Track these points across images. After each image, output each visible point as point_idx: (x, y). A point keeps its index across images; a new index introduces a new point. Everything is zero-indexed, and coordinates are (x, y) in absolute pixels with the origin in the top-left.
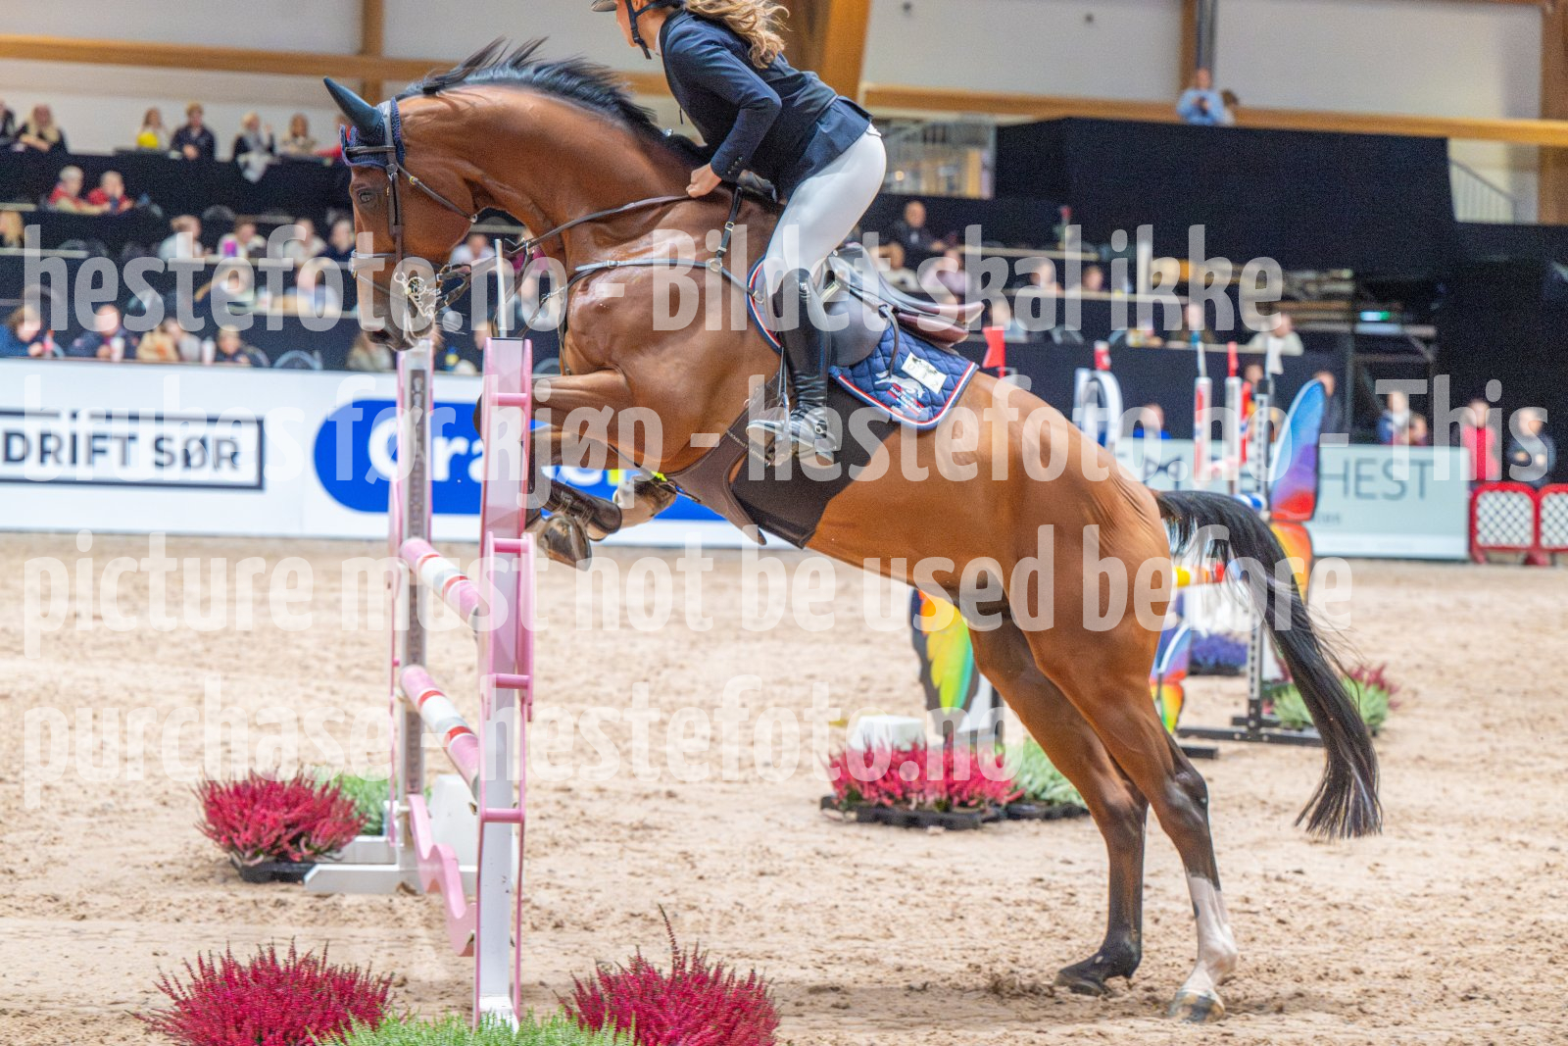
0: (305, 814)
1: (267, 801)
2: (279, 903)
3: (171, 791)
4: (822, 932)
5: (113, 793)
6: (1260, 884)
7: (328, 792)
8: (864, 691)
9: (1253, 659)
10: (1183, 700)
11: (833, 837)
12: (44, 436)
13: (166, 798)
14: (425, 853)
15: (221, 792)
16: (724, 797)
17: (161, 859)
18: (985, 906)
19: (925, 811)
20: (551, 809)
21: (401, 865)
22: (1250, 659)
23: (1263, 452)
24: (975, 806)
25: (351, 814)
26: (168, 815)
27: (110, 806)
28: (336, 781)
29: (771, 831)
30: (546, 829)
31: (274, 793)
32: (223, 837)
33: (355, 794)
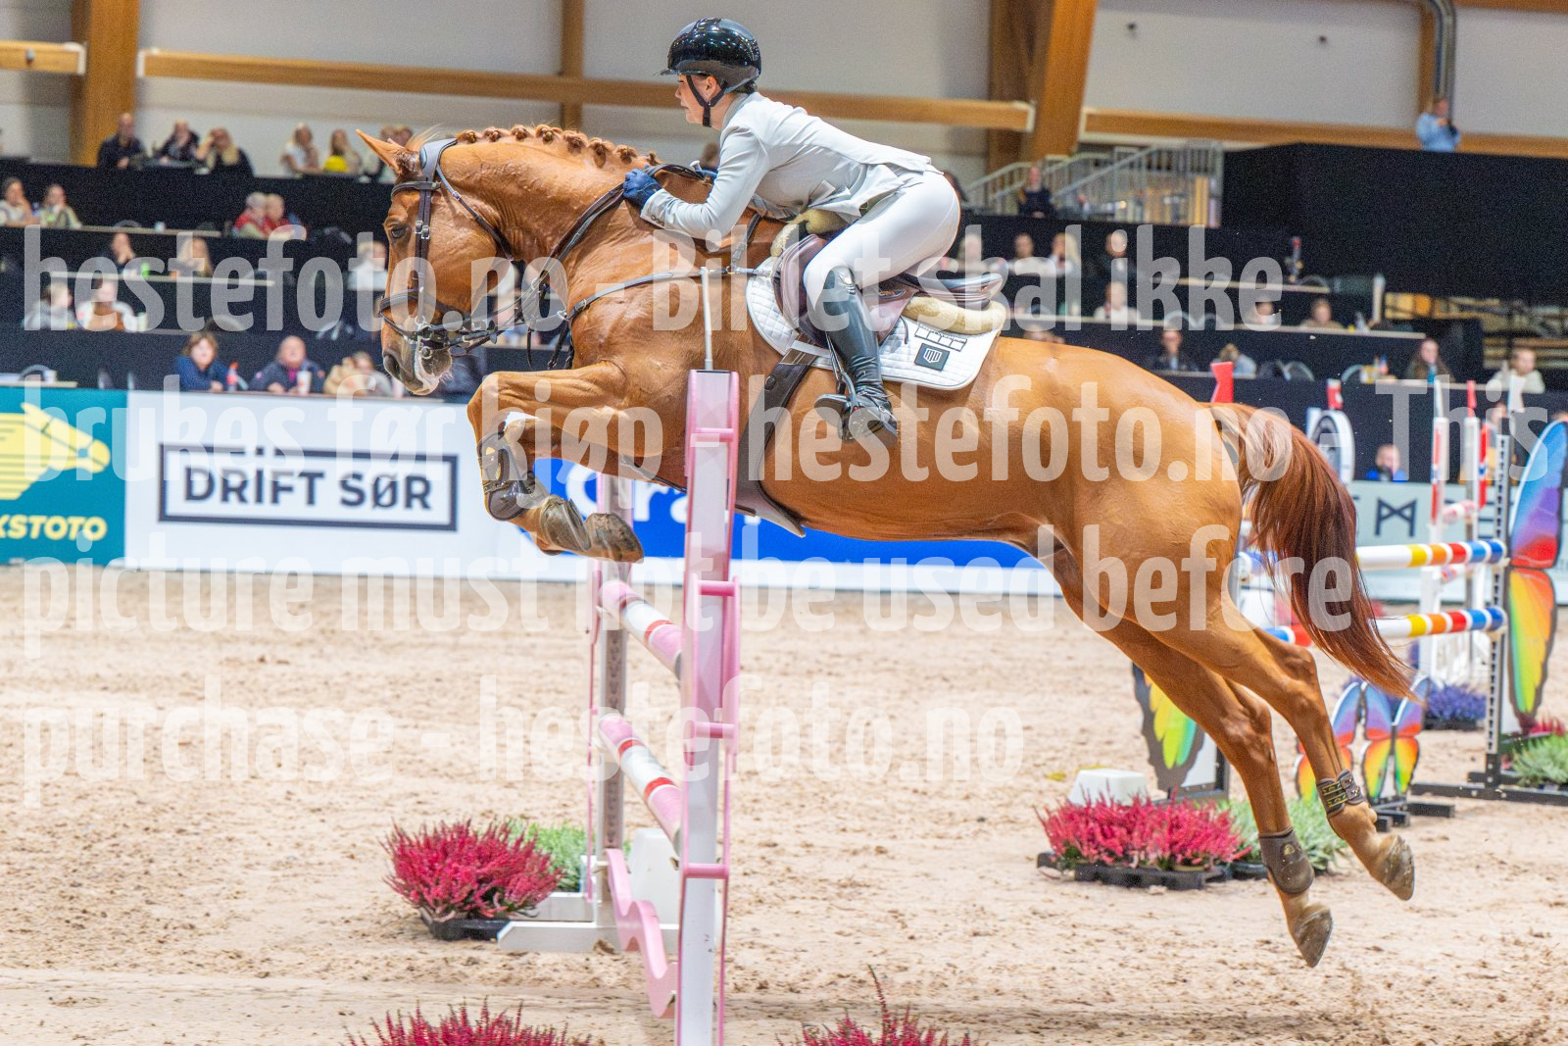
0: (496, 868)
1: (459, 854)
2: (472, 962)
3: (359, 844)
4: (1039, 995)
5: (298, 845)
6: (1498, 947)
7: (522, 846)
8: (1083, 744)
9: (1491, 711)
10: (1417, 755)
11: (1051, 897)
13: (353, 851)
14: (625, 912)
15: (411, 845)
16: (937, 852)
17: (348, 915)
18: (1210, 969)
19: (1145, 869)
20: (756, 865)
21: (599, 923)
22: (1488, 713)
23: (1504, 495)
24: (1200, 864)
25: (546, 869)
26: (355, 868)
27: (295, 858)
28: (530, 834)
29: (985, 889)
30: (751, 886)
31: (466, 846)
32: (413, 893)
33: (551, 848)
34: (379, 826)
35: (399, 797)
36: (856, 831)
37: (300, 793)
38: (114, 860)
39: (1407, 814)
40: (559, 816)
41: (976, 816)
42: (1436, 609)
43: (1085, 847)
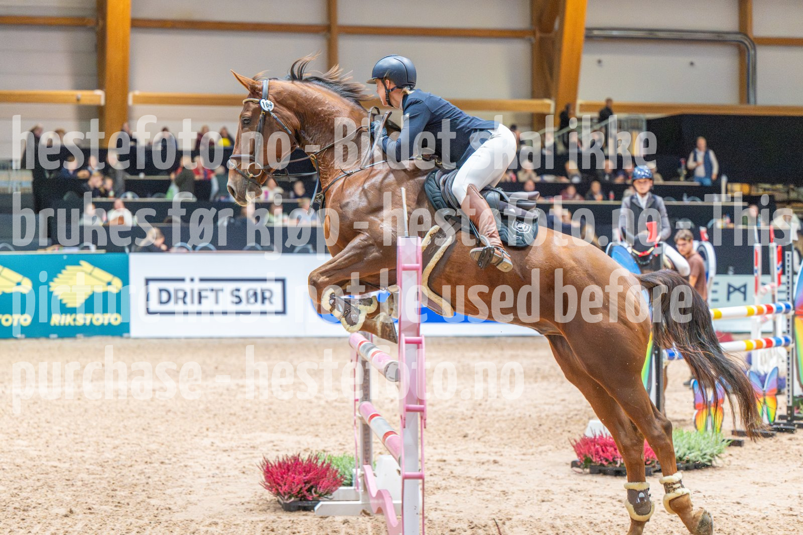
0: (311, 477)
1: (294, 471)
3: (247, 466)
5: (218, 468)
6: (797, 500)
7: (325, 465)
9: (788, 385)
11: (578, 482)
13: (244, 470)
14: (374, 493)
15: (272, 466)
16: (522, 462)
17: (243, 501)
19: (623, 468)
20: (436, 471)
21: (362, 501)
22: (787, 386)
23: (790, 280)
25: (336, 476)
26: (245, 478)
27: (217, 474)
28: (328, 459)
29: (547, 479)
30: (434, 481)
31: (298, 466)
32: (274, 489)
33: (338, 466)
34: (256, 457)
35: (265, 443)
36: (483, 453)
37: (218, 442)
38: (132, 478)
40: (341, 450)
42: (759, 337)
43: (594, 458)
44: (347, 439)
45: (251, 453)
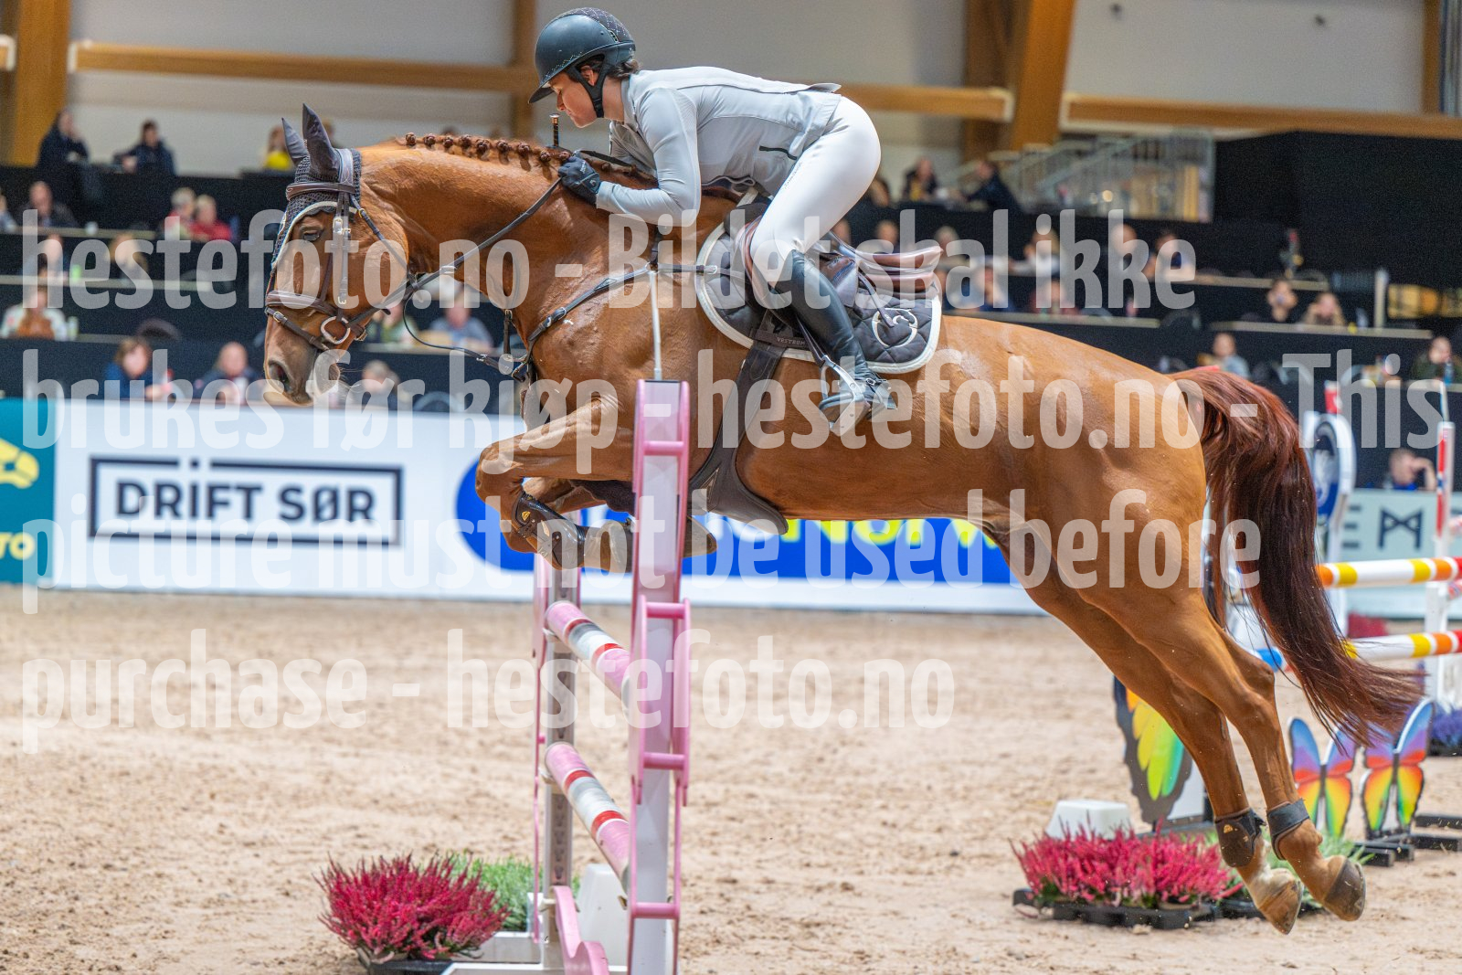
0: (438, 906)
1: (399, 892)
3: (294, 880)
5: (230, 881)
7: (466, 882)
8: (1064, 772)
10: (1422, 784)
11: (1028, 937)
12: (160, 487)
13: (288, 887)
14: (572, 950)
15: (348, 881)
16: (906, 890)
17: (282, 956)
19: (1128, 907)
20: (714, 903)
21: (545, 966)
24: (1187, 902)
25: (490, 907)
26: (290, 906)
27: (227, 896)
28: (474, 870)
29: (958, 928)
30: (708, 925)
31: (406, 883)
32: (349, 932)
33: (496, 885)
34: (315, 861)
35: (338, 830)
36: (821, 866)
37: (233, 826)
38: (40, 898)
39: (1411, 848)
40: (506, 850)
41: (949, 849)
42: (1443, 628)
43: (1064, 884)
44: (521, 828)
45: (306, 852)
